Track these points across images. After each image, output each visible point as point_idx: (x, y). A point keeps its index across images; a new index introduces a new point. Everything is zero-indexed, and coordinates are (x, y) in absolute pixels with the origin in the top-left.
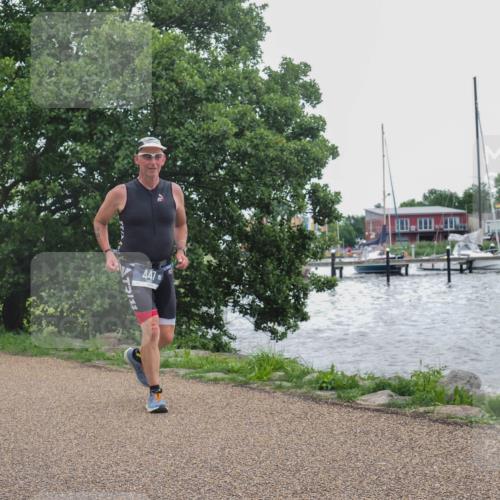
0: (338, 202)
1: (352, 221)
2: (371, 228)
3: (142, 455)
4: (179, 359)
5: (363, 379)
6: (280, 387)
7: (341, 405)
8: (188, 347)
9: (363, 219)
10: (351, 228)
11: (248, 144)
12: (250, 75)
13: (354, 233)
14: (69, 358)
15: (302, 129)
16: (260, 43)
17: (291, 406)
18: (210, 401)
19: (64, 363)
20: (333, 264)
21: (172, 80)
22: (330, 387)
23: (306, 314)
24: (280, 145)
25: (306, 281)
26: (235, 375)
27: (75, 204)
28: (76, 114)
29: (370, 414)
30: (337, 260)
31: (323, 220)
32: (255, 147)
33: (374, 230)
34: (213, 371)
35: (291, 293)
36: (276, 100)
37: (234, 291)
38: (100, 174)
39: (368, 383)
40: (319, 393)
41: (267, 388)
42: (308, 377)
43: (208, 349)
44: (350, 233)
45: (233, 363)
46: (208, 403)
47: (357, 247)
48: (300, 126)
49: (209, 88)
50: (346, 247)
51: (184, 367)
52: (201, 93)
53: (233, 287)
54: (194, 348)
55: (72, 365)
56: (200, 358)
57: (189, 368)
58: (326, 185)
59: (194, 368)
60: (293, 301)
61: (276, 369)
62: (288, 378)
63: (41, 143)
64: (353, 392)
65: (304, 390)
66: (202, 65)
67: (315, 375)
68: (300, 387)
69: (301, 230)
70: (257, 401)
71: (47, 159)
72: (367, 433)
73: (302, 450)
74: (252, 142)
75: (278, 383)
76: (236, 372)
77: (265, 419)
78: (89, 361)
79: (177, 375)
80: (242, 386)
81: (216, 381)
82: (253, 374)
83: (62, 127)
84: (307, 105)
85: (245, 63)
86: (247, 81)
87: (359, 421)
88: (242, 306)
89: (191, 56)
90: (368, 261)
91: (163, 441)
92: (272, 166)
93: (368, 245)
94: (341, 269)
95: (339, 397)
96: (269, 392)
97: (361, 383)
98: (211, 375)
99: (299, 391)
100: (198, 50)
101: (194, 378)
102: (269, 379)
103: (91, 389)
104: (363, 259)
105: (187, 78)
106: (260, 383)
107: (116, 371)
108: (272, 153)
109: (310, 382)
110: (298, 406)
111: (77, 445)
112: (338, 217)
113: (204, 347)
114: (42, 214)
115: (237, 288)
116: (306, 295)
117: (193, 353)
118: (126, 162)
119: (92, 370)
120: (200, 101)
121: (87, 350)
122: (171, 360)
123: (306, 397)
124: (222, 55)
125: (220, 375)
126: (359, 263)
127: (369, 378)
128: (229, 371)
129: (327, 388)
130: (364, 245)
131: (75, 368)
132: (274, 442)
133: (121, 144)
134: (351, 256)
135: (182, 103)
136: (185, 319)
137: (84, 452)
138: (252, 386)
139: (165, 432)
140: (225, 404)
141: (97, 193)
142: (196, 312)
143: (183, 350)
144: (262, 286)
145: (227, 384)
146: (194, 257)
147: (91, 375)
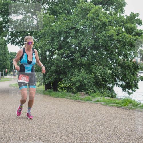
3: (92, 126)
4: (102, 100)
6: (131, 108)
11: (120, 38)
12: (121, 17)
14: (71, 99)
19: (69, 100)
21: (99, 20)
23: (138, 87)
24: (130, 37)
25: (138, 78)
27: (72, 56)
28: (72, 30)
32: (123, 38)
34: (111, 103)
36: (129, 25)
38: (78, 47)
41: (127, 108)
42: (139, 105)
43: (109, 97)
45: (117, 101)
46: (110, 112)
48: (136, 33)
49: (109, 22)
51: (103, 102)
52: (107, 23)
53: (116, 79)
54: (105, 96)
56: (107, 100)
57: (105, 102)
59: (106, 102)
60: (134, 83)
61: (130, 103)
62: (133, 105)
63: (62, 39)
66: (107, 15)
67: (141, 105)
68: (137, 108)
69: (136, 63)
70: (124, 112)
71: (64, 43)
74: (122, 37)
76: (118, 103)
77: (127, 117)
78: (76, 99)
79: (101, 104)
80: (120, 107)
81: (112, 106)
82: (123, 104)
83: (68, 34)
84: (138, 26)
85: (120, 14)
86: (120, 19)
88: (119, 84)
89: (104, 12)
92: (127, 44)
98: (111, 104)
100: (106, 11)
101: (107, 105)
102: (128, 106)
103: (77, 108)
105: (103, 19)
106: (125, 107)
107: (84, 102)
108: (127, 40)
109: (140, 107)
111: (74, 123)
113: (108, 96)
114: (62, 59)
115: (118, 79)
116: (138, 82)
117: (105, 98)
120: (106, 25)
121: (75, 97)
122: (99, 100)
124: (113, 12)
125: (113, 104)
128: (116, 103)
131: (72, 101)
133: (84, 39)
135: (102, 27)
136: (102, 88)
137: (76, 125)
138: (123, 108)
139: (99, 120)
140: (115, 112)
141: (78, 53)
142: (106, 86)
143: (103, 97)
144: (125, 78)
145: (116, 107)
146: (105, 70)
147: (77, 104)
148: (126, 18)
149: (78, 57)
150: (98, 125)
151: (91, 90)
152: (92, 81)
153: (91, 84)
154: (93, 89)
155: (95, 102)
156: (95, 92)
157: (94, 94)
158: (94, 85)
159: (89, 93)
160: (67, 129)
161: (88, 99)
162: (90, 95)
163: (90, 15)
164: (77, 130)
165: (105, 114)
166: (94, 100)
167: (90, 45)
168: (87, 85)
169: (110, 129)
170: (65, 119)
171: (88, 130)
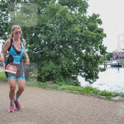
0: (106, 49)
1: (110, 54)
2: (114, 55)
3: (58, 111)
5: (113, 93)
6: (92, 95)
7: (107, 100)
8: (69, 85)
9: (112, 53)
10: (109, 55)
11: (84, 34)
12: (84, 17)
13: (110, 57)
14: (40, 87)
15: (97, 31)
16: (87, 9)
17: (95, 100)
18: (75, 98)
19: (39, 88)
20: (105, 64)
21: (65, 19)
22: (104, 95)
23: (98, 77)
24: (92, 34)
25: (98, 69)
26: (80, 92)
27: (41, 49)
28: (42, 27)
29: (115, 102)
30: (106, 63)
31: (103, 54)
32: (86, 34)
33: (115, 56)
34: (75, 91)
35: (94, 72)
36: (91, 24)
37: (80, 71)
38: (47, 42)
39: (114, 94)
40: (102, 96)
41: (89, 95)
42: (99, 93)
44: (109, 57)
45: (80, 89)
46: (74, 99)
47: (111, 60)
48: (97, 30)
49: (74, 20)
50: (108, 60)
51: (68, 89)
52: (72, 22)
53: (80, 70)
54: (70, 85)
55: (41, 89)
56: (72, 88)
58: (103, 45)
59: (71, 90)
60: (95, 74)
61: (91, 90)
62: (94, 93)
63: (34, 34)
64: (110, 97)
65: (98, 96)
66: (73, 15)
67: (101, 92)
68: (97, 95)
69: (97, 56)
70: (86, 99)
71: (35, 39)
72: (114, 107)
73: (98, 110)
75: (91, 94)
76: (81, 91)
77: (88, 103)
78: (45, 88)
79: (66, 92)
80: (82, 94)
81: (76, 93)
82: (85, 92)
83: (38, 31)
84: (99, 25)
85: (83, 15)
86: (84, 19)
87: (112, 104)
88: (82, 75)
89: (70, 13)
90: (114, 64)
91: (63, 108)
92: (90, 39)
93: (114, 60)
94: (107, 66)
95: (107, 98)
96: (89, 96)
97: (112, 94)
98: (75, 92)
99: (97, 96)
100: (72, 11)
101: (71, 92)
102: (89, 93)
103: (46, 95)
104: (112, 63)
105: (69, 18)
106: (87, 94)
107: (51, 90)
108: (90, 36)
109: (99, 94)
110: (97, 100)
111: (43, 108)
112: (106, 53)
113: (73, 85)
114: (33, 52)
115: (81, 70)
116: (98, 72)
118: (54, 39)
119: (45, 90)
120: (72, 24)
121: (44, 85)
122: (65, 88)
123: (98, 97)
124: (78, 12)
125: (77, 92)
126: (111, 64)
127: (114, 93)
128: (79, 91)
129: (104, 96)
130: (112, 60)
132: (90, 108)
133: (53, 35)
134: (109, 63)
135: (68, 24)
136: (68, 78)
137: (44, 110)
138: (85, 94)
139: (64, 105)
140: (78, 99)
141: (47, 47)
142: (71, 76)
143: (68, 85)
144: (88, 69)
145: (79, 94)
146: (71, 62)
147: (45, 91)
148: (88, 18)
149: (47, 51)
150: (63, 110)
151: (58, 80)
152: (59, 71)
153: (58, 74)
154: (60, 79)
155: (62, 89)
156: (61, 81)
157: (61, 83)
158: (61, 75)
159: (56, 82)
160: (36, 113)
161: (55, 87)
162: (57, 84)
163: (58, 14)
164: (45, 114)
165: (70, 100)
166: (60, 88)
167: (58, 41)
168: (55, 75)
169: (74, 113)
170: (35, 105)
171: (54, 114)
